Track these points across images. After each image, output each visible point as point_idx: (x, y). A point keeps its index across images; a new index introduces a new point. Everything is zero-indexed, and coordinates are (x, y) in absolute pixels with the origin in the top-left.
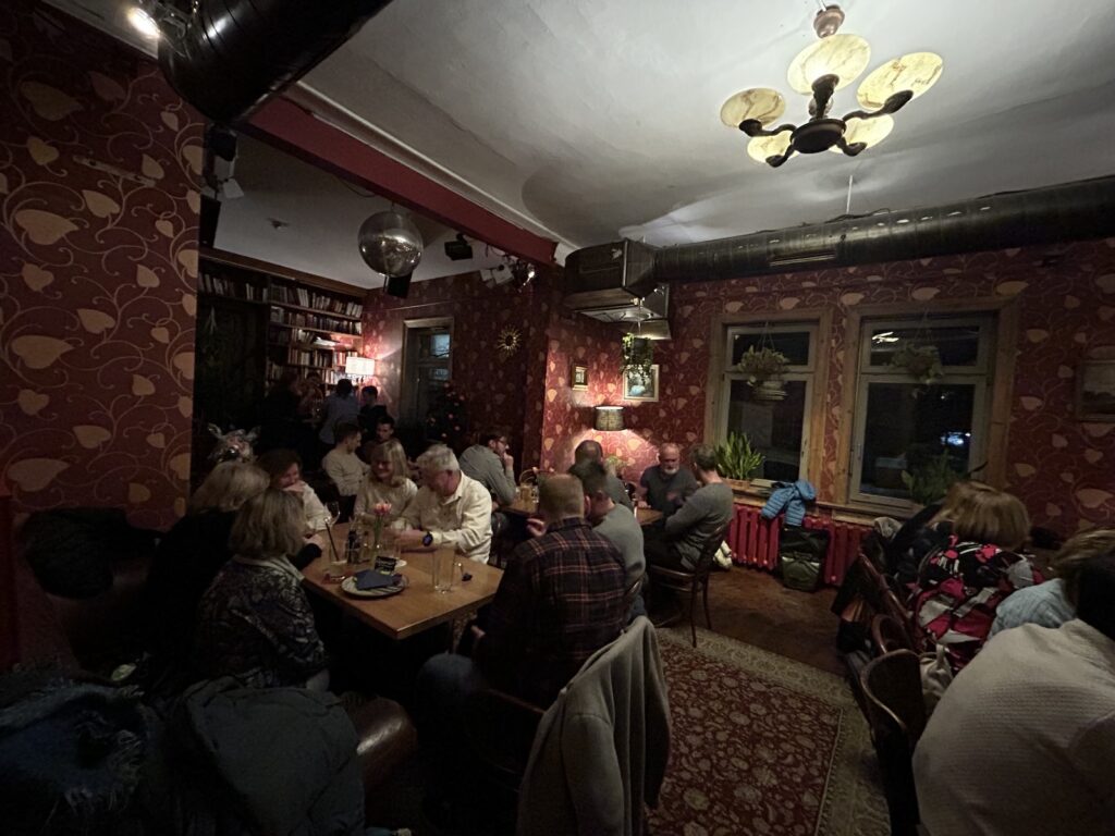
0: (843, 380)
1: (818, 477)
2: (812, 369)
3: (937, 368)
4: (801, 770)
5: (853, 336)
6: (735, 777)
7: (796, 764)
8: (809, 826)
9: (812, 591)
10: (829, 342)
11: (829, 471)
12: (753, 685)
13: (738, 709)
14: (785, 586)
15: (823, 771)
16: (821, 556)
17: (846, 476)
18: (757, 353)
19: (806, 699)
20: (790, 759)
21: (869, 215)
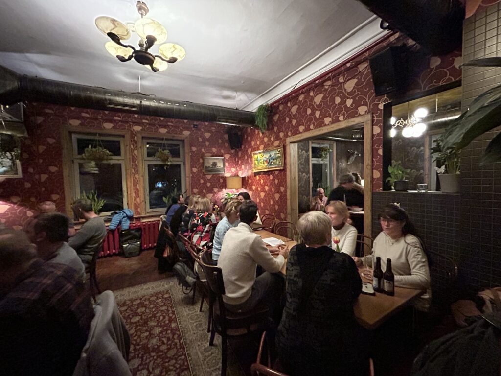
0: (138, 162)
1: (133, 206)
2: (123, 158)
3: (170, 159)
4: (167, 318)
5: (140, 145)
6: (146, 341)
7: (164, 317)
8: (178, 333)
9: (139, 255)
10: (130, 146)
11: (137, 202)
12: (134, 303)
13: (133, 316)
14: (127, 257)
15: (173, 313)
16: (139, 238)
17: (144, 203)
18: (94, 149)
19: (156, 295)
20: (162, 318)
21: (149, 95)
